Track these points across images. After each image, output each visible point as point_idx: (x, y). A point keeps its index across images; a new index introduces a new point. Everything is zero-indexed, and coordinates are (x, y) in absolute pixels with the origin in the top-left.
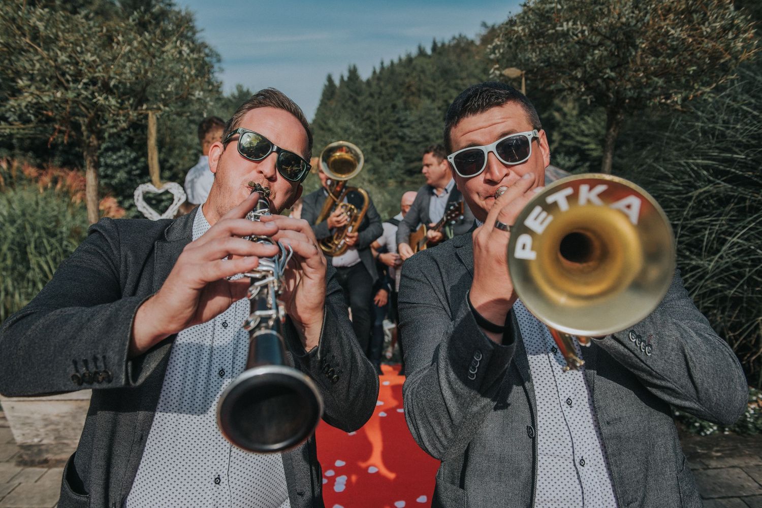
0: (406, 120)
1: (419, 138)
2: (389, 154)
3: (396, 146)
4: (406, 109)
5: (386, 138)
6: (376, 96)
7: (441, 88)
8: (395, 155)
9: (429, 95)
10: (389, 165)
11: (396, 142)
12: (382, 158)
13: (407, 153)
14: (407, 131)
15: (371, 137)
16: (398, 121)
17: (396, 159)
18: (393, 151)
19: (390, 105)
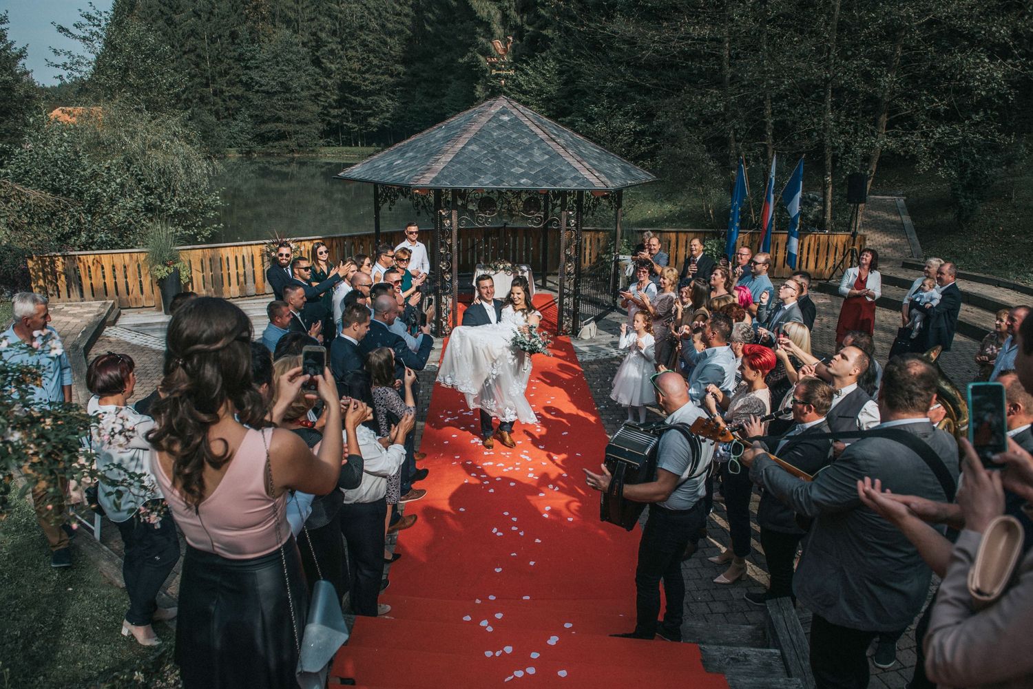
0: (253, 58)
1: (274, 86)
2: (227, 109)
3: (237, 98)
4: (253, 41)
5: (221, 83)
6: (204, 16)
7: (307, 14)
8: (238, 110)
9: (288, 22)
10: (227, 124)
11: (239, 90)
12: (217, 113)
13: (257, 107)
14: (255, 74)
15: (197, 80)
16: (240, 59)
17: (239, 117)
18: (233, 104)
19: (228, 33)
